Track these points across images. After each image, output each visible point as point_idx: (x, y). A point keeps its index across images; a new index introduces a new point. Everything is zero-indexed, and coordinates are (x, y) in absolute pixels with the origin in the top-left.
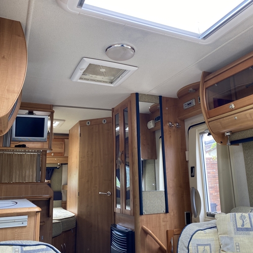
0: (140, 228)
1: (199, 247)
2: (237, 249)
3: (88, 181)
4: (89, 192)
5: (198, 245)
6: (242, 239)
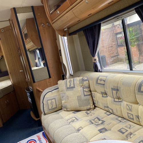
0: (35, 89)
1: (48, 101)
3: (13, 66)
6: (69, 93)
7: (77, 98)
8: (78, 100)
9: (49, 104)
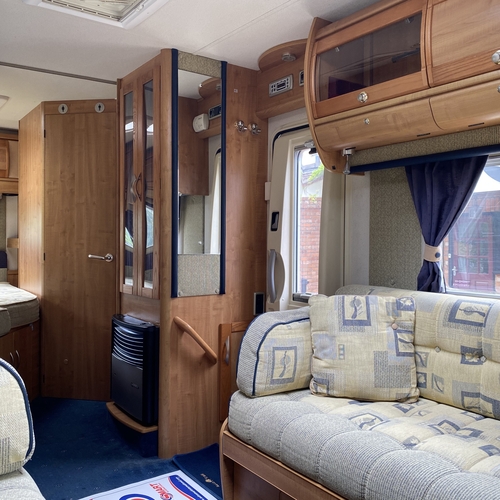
0: (171, 321)
1: (276, 352)
2: (340, 355)
3: (64, 232)
4: (68, 253)
5: (275, 349)
6: (351, 338)
7: (372, 356)
9: (276, 362)
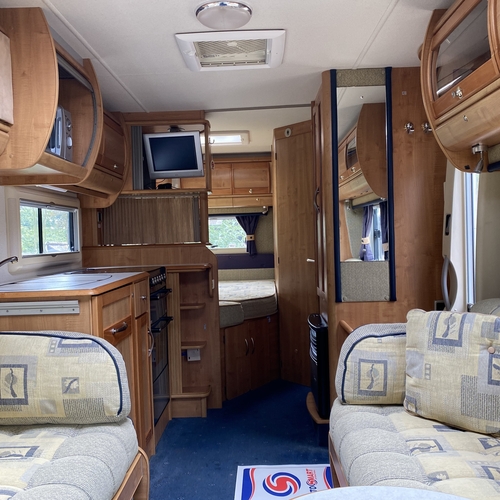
0: (337, 324)
1: (362, 364)
2: (426, 374)
3: (291, 239)
4: (294, 258)
5: (361, 360)
6: (438, 358)
7: (459, 380)
8: (462, 389)
9: (362, 373)
